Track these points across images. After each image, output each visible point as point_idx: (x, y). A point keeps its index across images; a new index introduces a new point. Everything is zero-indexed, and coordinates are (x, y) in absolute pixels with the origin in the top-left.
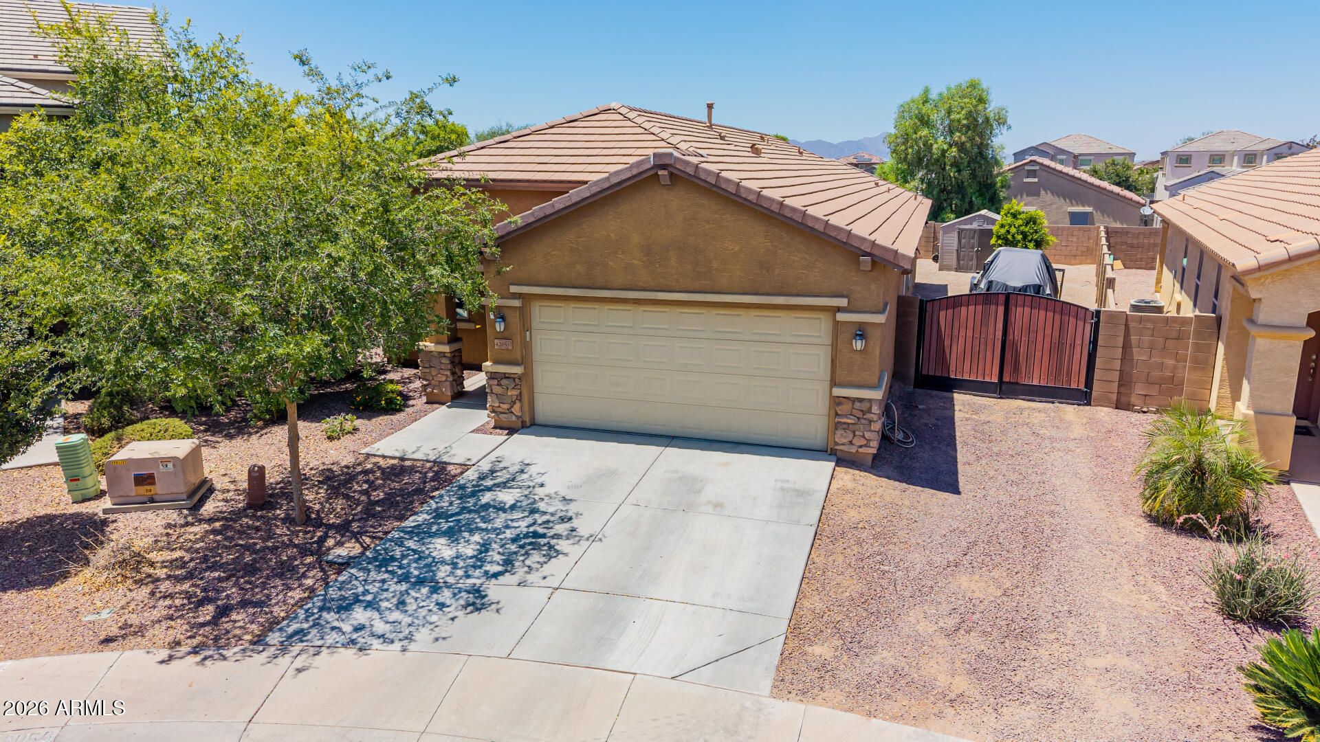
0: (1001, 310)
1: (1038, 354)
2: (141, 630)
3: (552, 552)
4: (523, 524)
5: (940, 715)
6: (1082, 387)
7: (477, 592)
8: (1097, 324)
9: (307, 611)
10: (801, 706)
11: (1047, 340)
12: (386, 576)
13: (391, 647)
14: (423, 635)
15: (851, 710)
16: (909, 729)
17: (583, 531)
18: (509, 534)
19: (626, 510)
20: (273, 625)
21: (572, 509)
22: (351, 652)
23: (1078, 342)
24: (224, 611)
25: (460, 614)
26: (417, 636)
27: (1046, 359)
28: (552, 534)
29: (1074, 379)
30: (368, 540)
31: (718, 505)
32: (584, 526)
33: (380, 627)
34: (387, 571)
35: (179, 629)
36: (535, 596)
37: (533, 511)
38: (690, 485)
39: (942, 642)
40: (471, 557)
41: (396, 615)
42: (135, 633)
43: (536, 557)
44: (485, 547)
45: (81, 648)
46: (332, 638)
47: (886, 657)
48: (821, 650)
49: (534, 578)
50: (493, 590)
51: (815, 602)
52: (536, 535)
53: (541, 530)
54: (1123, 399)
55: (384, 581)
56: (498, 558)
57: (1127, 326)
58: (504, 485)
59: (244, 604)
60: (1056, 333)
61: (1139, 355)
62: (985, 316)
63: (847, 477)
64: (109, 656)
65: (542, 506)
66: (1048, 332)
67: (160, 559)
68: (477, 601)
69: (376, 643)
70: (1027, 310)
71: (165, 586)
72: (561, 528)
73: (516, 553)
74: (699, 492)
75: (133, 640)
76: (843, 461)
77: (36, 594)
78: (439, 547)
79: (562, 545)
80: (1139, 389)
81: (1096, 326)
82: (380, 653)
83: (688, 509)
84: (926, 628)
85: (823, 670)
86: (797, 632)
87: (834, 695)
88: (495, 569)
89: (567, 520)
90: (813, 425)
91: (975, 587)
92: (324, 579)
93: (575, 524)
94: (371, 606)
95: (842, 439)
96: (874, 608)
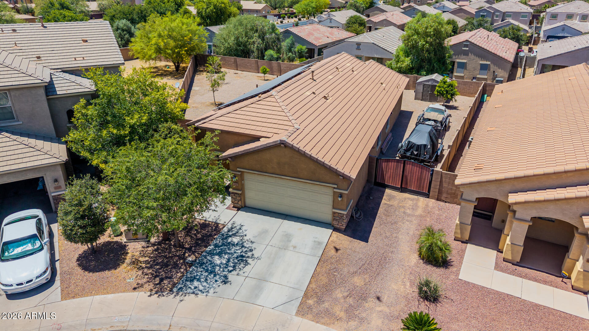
0: (402, 165)
1: (414, 180)
2: (142, 286)
3: (247, 263)
4: (239, 251)
5: (333, 323)
6: (427, 192)
7: (226, 277)
8: (433, 173)
9: (182, 281)
10: (301, 319)
11: (417, 176)
12: (202, 270)
13: (203, 294)
14: (212, 291)
15: (313, 321)
16: (325, 327)
17: (256, 256)
18: (235, 255)
19: (269, 247)
20: (174, 285)
21: (254, 246)
22: (193, 295)
23: (426, 178)
24: (162, 280)
25: (221, 284)
26: (210, 291)
27: (416, 182)
28: (246, 256)
29: (424, 189)
30: (197, 254)
31: (295, 247)
32: (256, 253)
33: (201, 288)
34: (202, 268)
35: (151, 286)
36: (241, 279)
37: (243, 246)
38: (288, 237)
39: (342, 300)
40: (225, 264)
41: (205, 284)
42: (141, 286)
43: (242, 265)
44: (228, 260)
45: (128, 291)
46: (189, 290)
47: (326, 305)
48: (310, 302)
49: (241, 272)
50: (230, 277)
51: (313, 286)
52: (242, 256)
53: (244, 254)
54: (439, 198)
55: (201, 271)
56: (232, 265)
57: (441, 175)
58: (234, 235)
59: (167, 278)
60: (420, 174)
61: (445, 185)
62: (397, 166)
63: (336, 234)
64: (136, 293)
65: (245, 244)
66: (417, 174)
67: (142, 260)
68: (225, 282)
69: (199, 293)
70: (411, 166)
71: (146, 270)
72: (249, 254)
73: (237, 263)
74: (290, 241)
75: (141, 289)
76: (336, 229)
77: (113, 271)
78: (216, 259)
79: (250, 261)
80: (444, 195)
81: (432, 175)
82: (201, 296)
83: (285, 248)
84: (340, 295)
85: (310, 308)
86: (306, 295)
87: (310, 316)
88: (231, 269)
89: (251, 250)
90: (327, 217)
91: (358, 281)
92: (186, 270)
93: (254, 252)
94: (199, 280)
95: (335, 223)
96: (328, 289)
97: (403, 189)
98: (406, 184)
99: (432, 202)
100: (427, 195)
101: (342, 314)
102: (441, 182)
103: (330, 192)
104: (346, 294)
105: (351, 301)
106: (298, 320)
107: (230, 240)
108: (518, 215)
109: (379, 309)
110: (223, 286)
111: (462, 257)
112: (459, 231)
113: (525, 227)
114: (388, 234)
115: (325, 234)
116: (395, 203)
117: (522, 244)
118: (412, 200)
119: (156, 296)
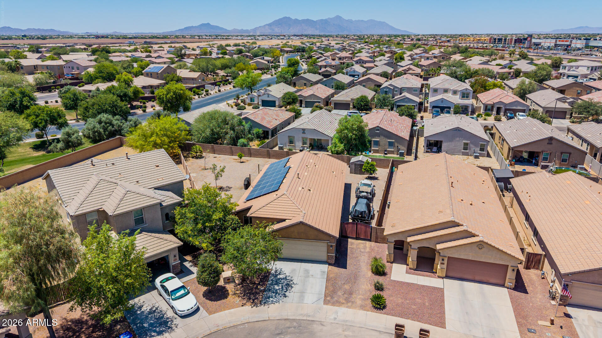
1: (362, 233)
2: (245, 304)
3: (292, 287)
4: (286, 282)
5: (341, 305)
7: (284, 294)
8: (371, 228)
9: (264, 299)
11: (364, 230)
14: (280, 301)
15: (332, 306)
16: (338, 308)
17: (295, 283)
18: (284, 284)
19: (299, 278)
20: (261, 301)
21: (292, 278)
22: (273, 305)
23: (369, 231)
24: (253, 300)
27: (364, 234)
28: (290, 284)
29: (368, 237)
30: (264, 286)
31: (312, 276)
32: (295, 282)
33: (275, 301)
35: (250, 303)
36: (292, 293)
37: (286, 279)
38: (307, 271)
39: (342, 296)
40: (281, 289)
41: (276, 299)
43: (290, 288)
44: (282, 287)
45: (239, 307)
46: (270, 303)
47: (336, 298)
48: (328, 298)
49: (291, 291)
50: (287, 294)
51: (327, 292)
52: (288, 284)
54: (377, 241)
55: (271, 293)
56: (285, 288)
57: (376, 229)
58: (280, 274)
59: (255, 299)
61: (379, 234)
62: (353, 227)
63: (330, 267)
64: (244, 307)
65: (287, 278)
67: (238, 293)
68: (285, 296)
69: (275, 303)
70: (360, 226)
71: (243, 297)
72: (292, 282)
73: (287, 287)
74: (309, 273)
76: (330, 264)
77: (226, 299)
78: (276, 287)
79: (293, 285)
80: (379, 240)
82: (277, 304)
83: (308, 277)
84: (340, 294)
85: (329, 301)
86: (326, 296)
87: (330, 304)
88: (285, 290)
89: (292, 281)
90: (325, 258)
91: (347, 287)
92: (262, 294)
93: (293, 281)
94: (272, 297)
95: (329, 261)
96: (334, 292)
97: (357, 238)
98: (359, 235)
99: (373, 244)
100: (370, 240)
101: (344, 301)
102: (376, 232)
103: (325, 245)
104: (343, 293)
105: (346, 296)
106: (325, 306)
107: (278, 277)
108: (412, 247)
109: (359, 297)
110: (285, 298)
111: (391, 270)
112: (388, 258)
113: (416, 252)
114: (355, 263)
115: (325, 267)
116: (354, 246)
117: (416, 260)
118: (363, 244)
119: (255, 307)
